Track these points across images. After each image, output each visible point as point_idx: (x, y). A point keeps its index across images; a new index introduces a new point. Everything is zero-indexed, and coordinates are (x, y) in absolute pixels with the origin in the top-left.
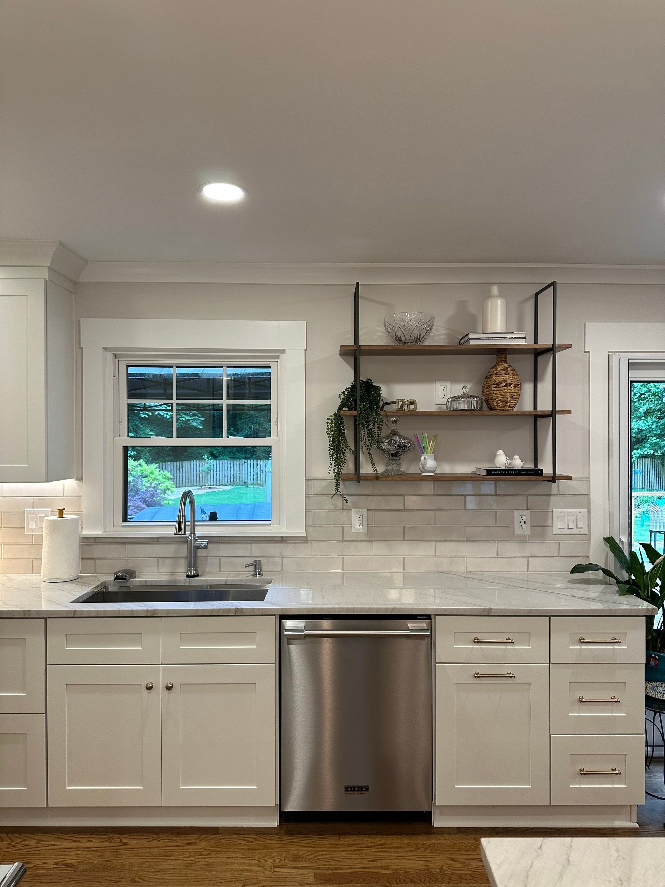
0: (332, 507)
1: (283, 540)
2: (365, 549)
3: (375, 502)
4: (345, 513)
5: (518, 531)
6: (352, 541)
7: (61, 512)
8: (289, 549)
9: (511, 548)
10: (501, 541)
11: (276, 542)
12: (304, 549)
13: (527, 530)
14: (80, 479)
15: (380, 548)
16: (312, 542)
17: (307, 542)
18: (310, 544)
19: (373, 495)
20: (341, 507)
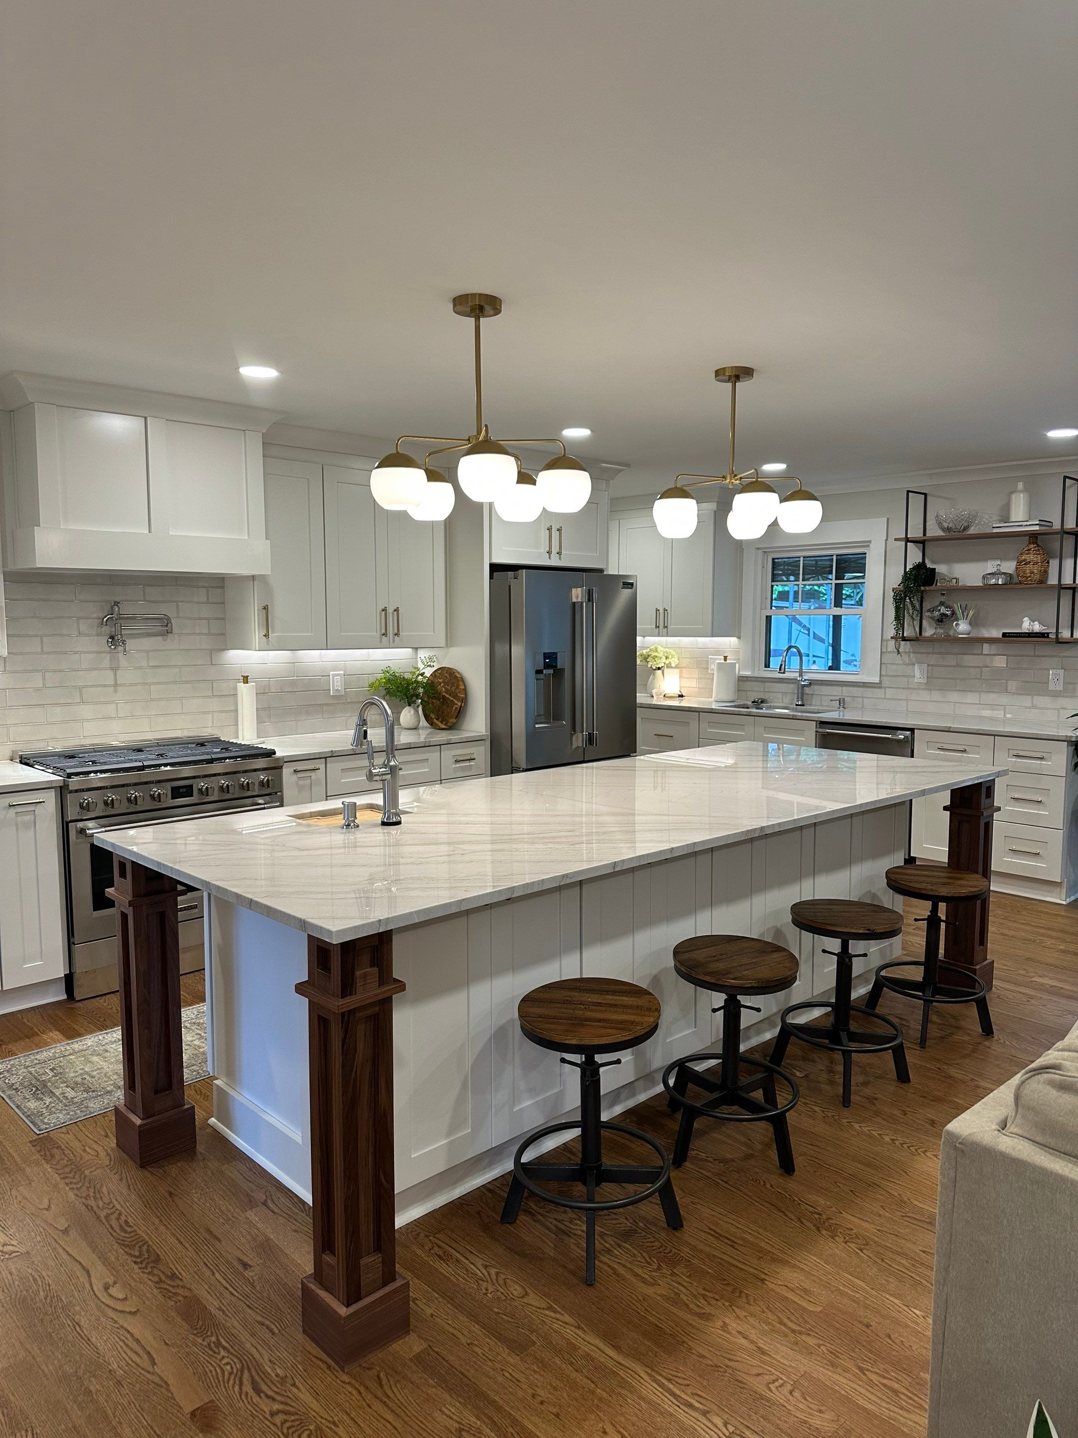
0: (901, 662)
1: (865, 685)
2: (925, 695)
3: (933, 659)
4: (910, 667)
5: (1051, 687)
6: (915, 689)
7: (725, 658)
8: (869, 692)
9: (1042, 701)
10: (1036, 695)
11: (859, 686)
12: (879, 693)
13: (1060, 687)
14: (739, 638)
15: (936, 695)
16: (885, 688)
17: (881, 687)
18: (883, 690)
19: (932, 653)
20: (907, 662)
